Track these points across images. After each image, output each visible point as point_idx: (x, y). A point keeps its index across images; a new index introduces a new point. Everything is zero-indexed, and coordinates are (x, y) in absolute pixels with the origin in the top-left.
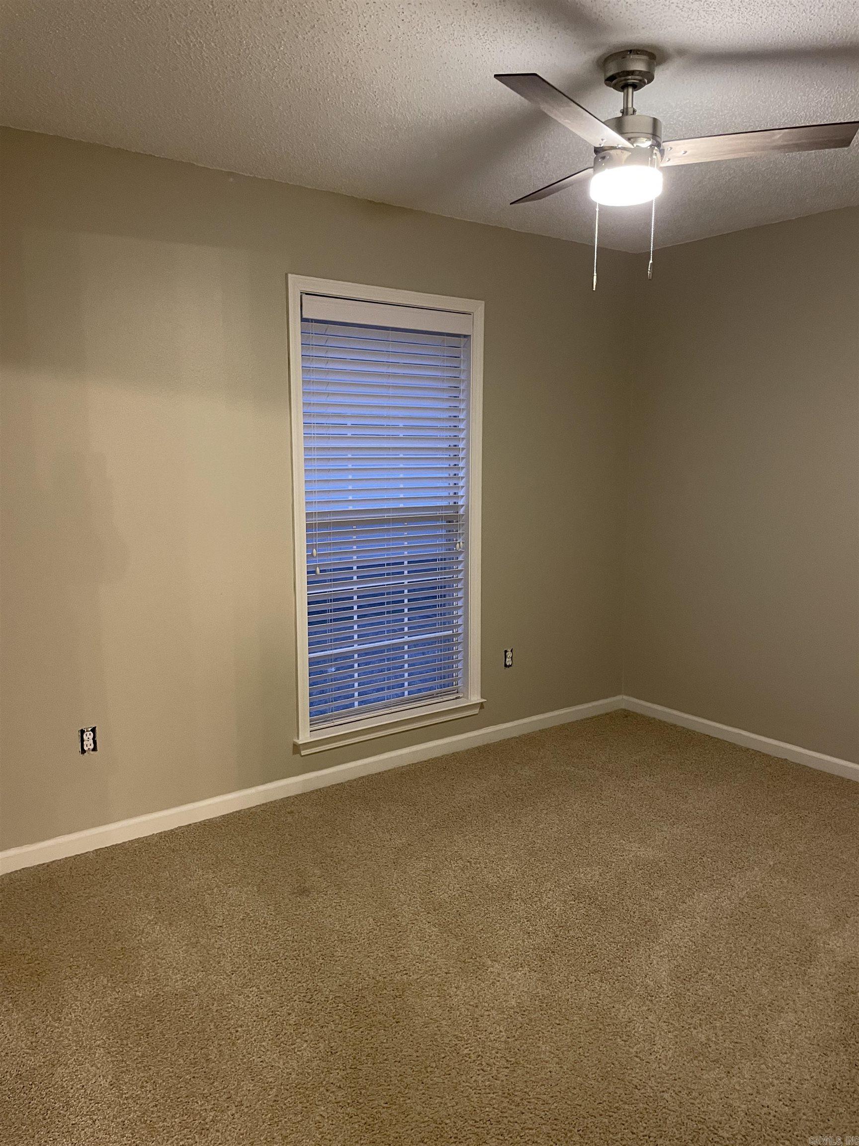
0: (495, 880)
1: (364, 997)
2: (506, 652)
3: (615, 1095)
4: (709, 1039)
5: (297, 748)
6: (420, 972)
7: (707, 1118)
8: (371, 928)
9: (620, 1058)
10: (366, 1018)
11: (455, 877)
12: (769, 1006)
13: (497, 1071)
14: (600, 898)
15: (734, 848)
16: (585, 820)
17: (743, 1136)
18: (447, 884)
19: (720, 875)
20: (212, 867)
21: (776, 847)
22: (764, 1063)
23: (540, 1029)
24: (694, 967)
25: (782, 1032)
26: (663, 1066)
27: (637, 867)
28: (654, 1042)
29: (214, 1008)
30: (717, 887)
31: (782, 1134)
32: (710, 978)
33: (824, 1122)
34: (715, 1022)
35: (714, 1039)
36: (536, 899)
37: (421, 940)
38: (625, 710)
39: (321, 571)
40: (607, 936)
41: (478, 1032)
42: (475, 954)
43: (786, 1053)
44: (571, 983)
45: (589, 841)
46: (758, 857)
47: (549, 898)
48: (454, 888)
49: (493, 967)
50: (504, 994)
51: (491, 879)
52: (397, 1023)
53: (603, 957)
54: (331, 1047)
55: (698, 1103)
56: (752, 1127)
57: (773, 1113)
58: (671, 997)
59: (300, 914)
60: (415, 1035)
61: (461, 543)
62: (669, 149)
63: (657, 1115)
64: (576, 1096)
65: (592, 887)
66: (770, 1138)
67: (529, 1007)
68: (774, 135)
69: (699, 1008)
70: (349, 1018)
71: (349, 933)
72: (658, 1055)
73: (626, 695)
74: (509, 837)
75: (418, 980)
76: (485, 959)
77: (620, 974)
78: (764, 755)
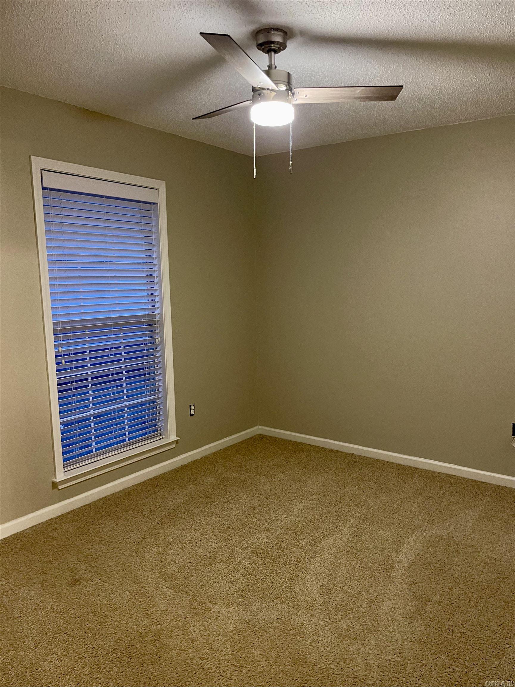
0: (204, 552)
1: (134, 645)
2: (190, 406)
3: (304, 672)
4: (348, 626)
5: (55, 485)
6: (168, 621)
7: (358, 675)
8: (128, 598)
9: (302, 648)
10: (138, 659)
11: (178, 554)
12: (376, 599)
13: (231, 674)
14: (270, 552)
15: (337, 509)
16: (251, 505)
17: (380, 681)
18: (174, 560)
19: (333, 527)
20: (4, 576)
21: (359, 506)
22: (381, 634)
23: (251, 641)
24: (331, 584)
25: (386, 614)
26: (327, 648)
27: (287, 530)
28: (319, 634)
29: (28, 674)
30: (333, 534)
31: (400, 675)
32: (341, 589)
33: (420, 662)
34: (349, 615)
35: (351, 625)
36: (232, 560)
37: (164, 600)
38: (260, 435)
39: (66, 362)
40: (278, 575)
41: (213, 652)
42: (201, 602)
43: (391, 626)
44: (264, 608)
45: (256, 518)
46: (351, 513)
47: (240, 558)
48: (179, 562)
49: (214, 608)
50: (225, 624)
51: (201, 552)
52: (159, 657)
53: (279, 589)
54: (118, 684)
55: (351, 666)
56: (383, 674)
57: (393, 663)
58: (322, 605)
59: (76, 598)
60: (174, 663)
61: (159, 339)
62: (297, 93)
63: (330, 679)
64: (281, 678)
65: (264, 546)
66: (395, 679)
67: (242, 629)
68: (356, 90)
69: (339, 608)
70: (126, 661)
71: (114, 604)
72: (322, 642)
73: (260, 425)
74: (207, 523)
75: (168, 627)
76: (208, 604)
77: (291, 597)
78: (341, 452)
